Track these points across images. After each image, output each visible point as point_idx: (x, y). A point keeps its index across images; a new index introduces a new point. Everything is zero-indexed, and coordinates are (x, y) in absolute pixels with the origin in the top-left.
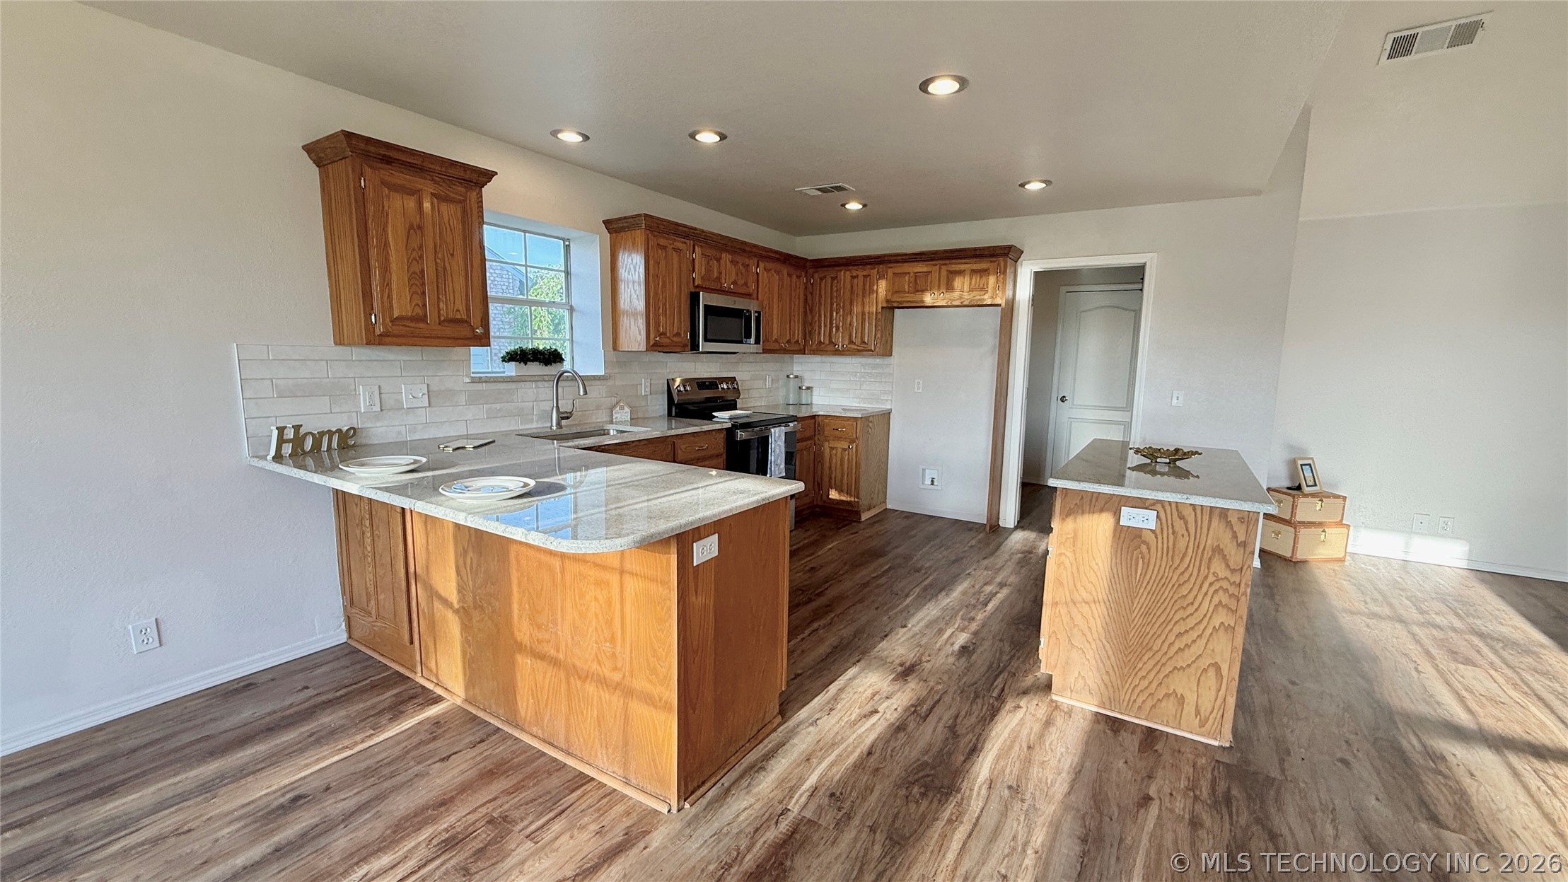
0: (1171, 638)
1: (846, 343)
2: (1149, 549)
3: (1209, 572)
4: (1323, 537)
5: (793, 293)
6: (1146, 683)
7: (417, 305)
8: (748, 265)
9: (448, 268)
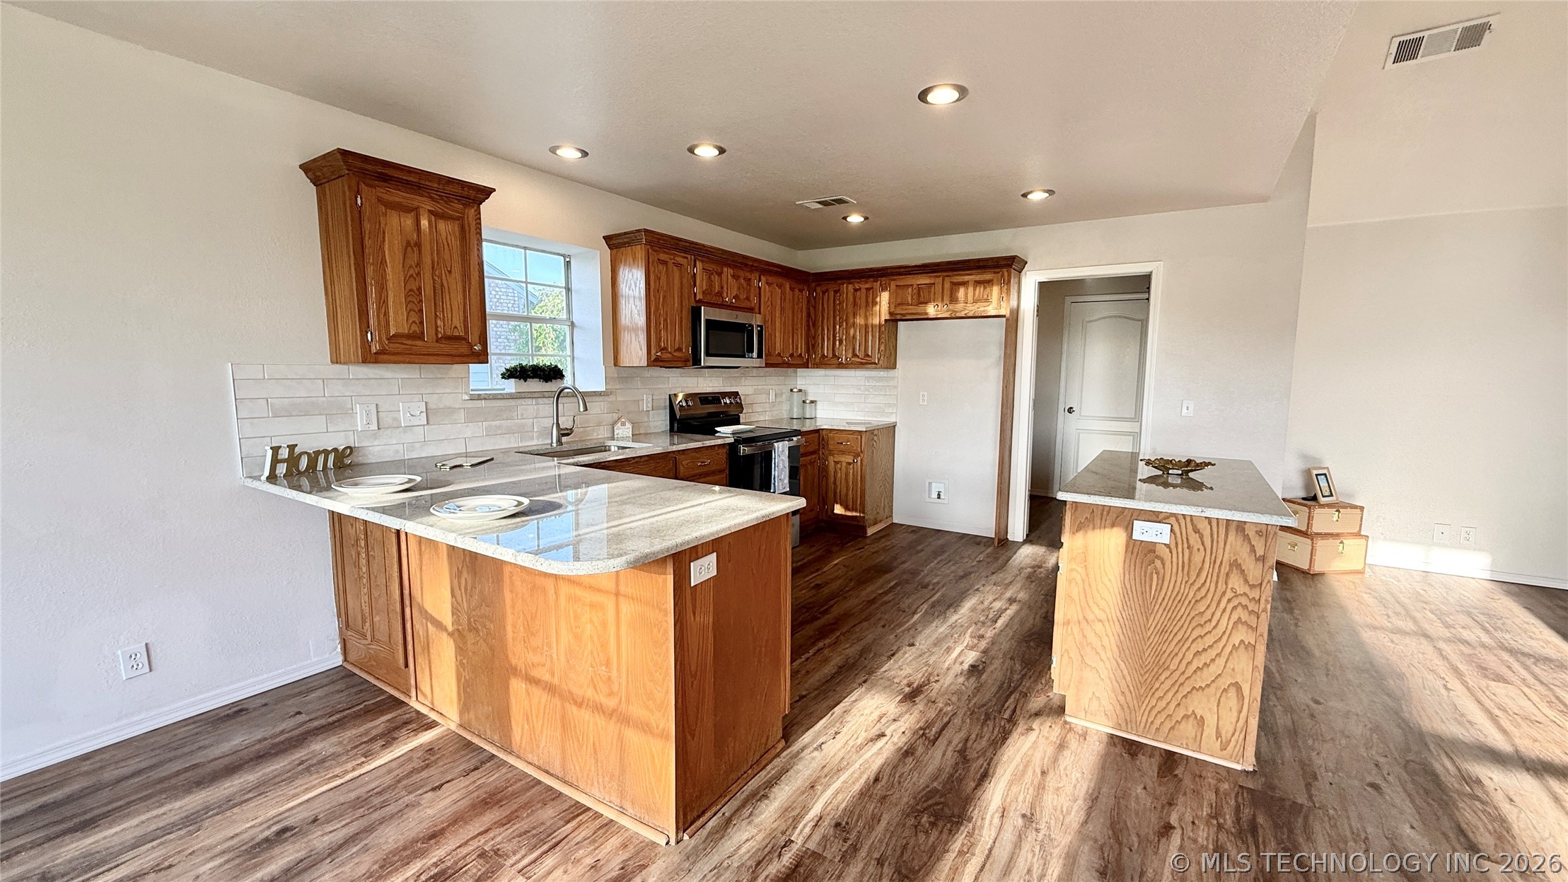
0: (1189, 656)
1: (850, 355)
2: (1164, 564)
3: (1227, 587)
4: (1341, 548)
5: (796, 307)
6: (1163, 704)
7: (414, 322)
8: (750, 280)
9: (445, 284)
